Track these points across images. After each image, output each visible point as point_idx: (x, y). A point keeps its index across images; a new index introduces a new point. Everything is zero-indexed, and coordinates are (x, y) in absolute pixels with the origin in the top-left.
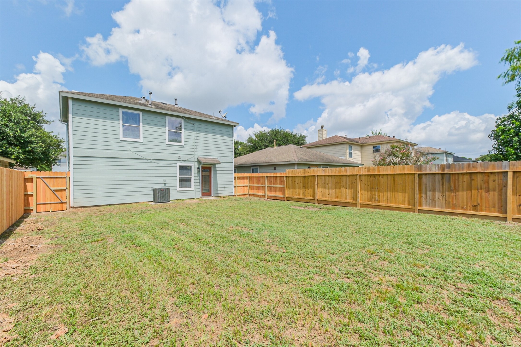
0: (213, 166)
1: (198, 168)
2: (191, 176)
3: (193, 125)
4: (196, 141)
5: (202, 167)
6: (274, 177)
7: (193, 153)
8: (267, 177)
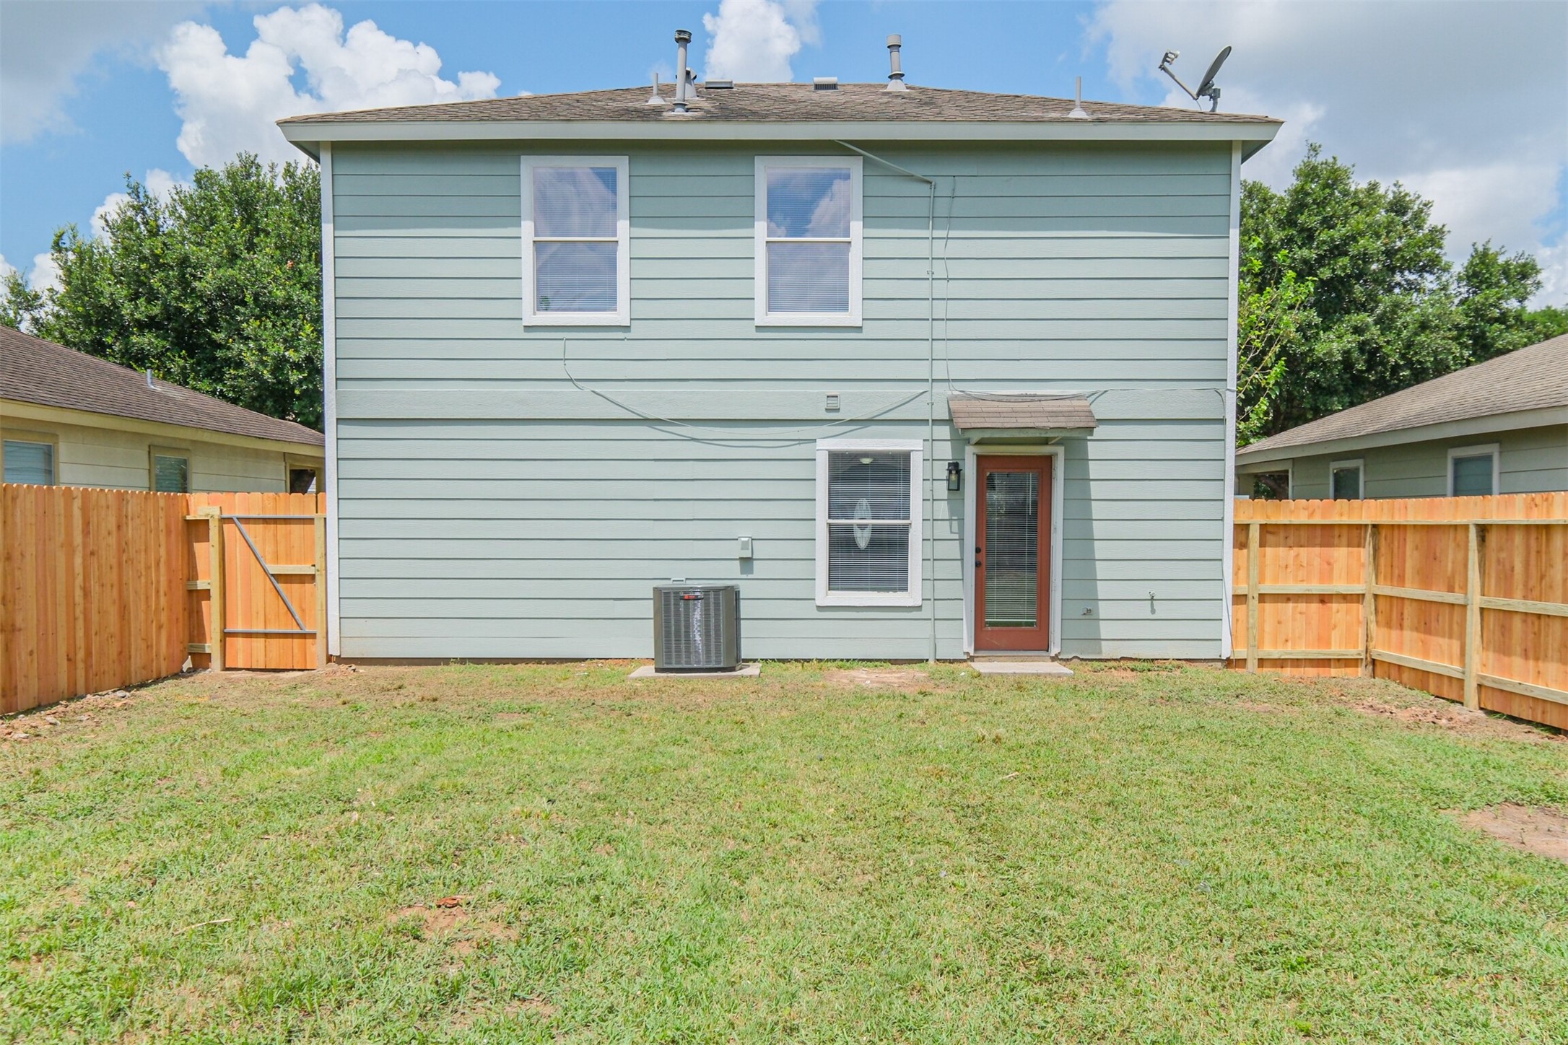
0: (1060, 451)
1: (955, 468)
2: (908, 517)
3: (924, 189)
4: (941, 289)
5: (980, 458)
6: (1527, 527)
7: (921, 371)
8: (1483, 530)
